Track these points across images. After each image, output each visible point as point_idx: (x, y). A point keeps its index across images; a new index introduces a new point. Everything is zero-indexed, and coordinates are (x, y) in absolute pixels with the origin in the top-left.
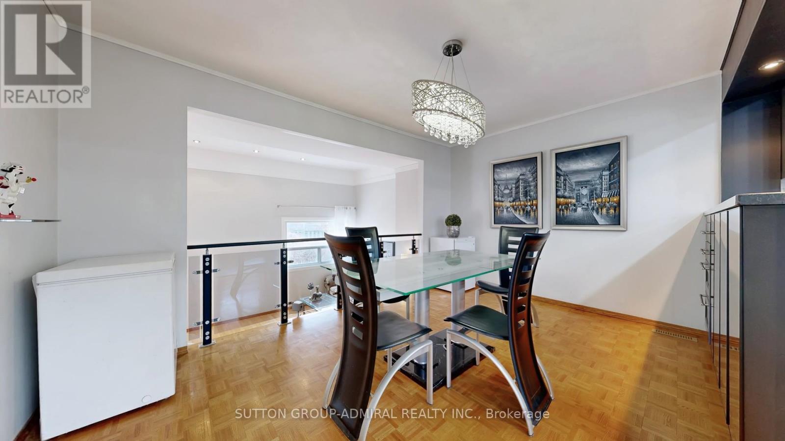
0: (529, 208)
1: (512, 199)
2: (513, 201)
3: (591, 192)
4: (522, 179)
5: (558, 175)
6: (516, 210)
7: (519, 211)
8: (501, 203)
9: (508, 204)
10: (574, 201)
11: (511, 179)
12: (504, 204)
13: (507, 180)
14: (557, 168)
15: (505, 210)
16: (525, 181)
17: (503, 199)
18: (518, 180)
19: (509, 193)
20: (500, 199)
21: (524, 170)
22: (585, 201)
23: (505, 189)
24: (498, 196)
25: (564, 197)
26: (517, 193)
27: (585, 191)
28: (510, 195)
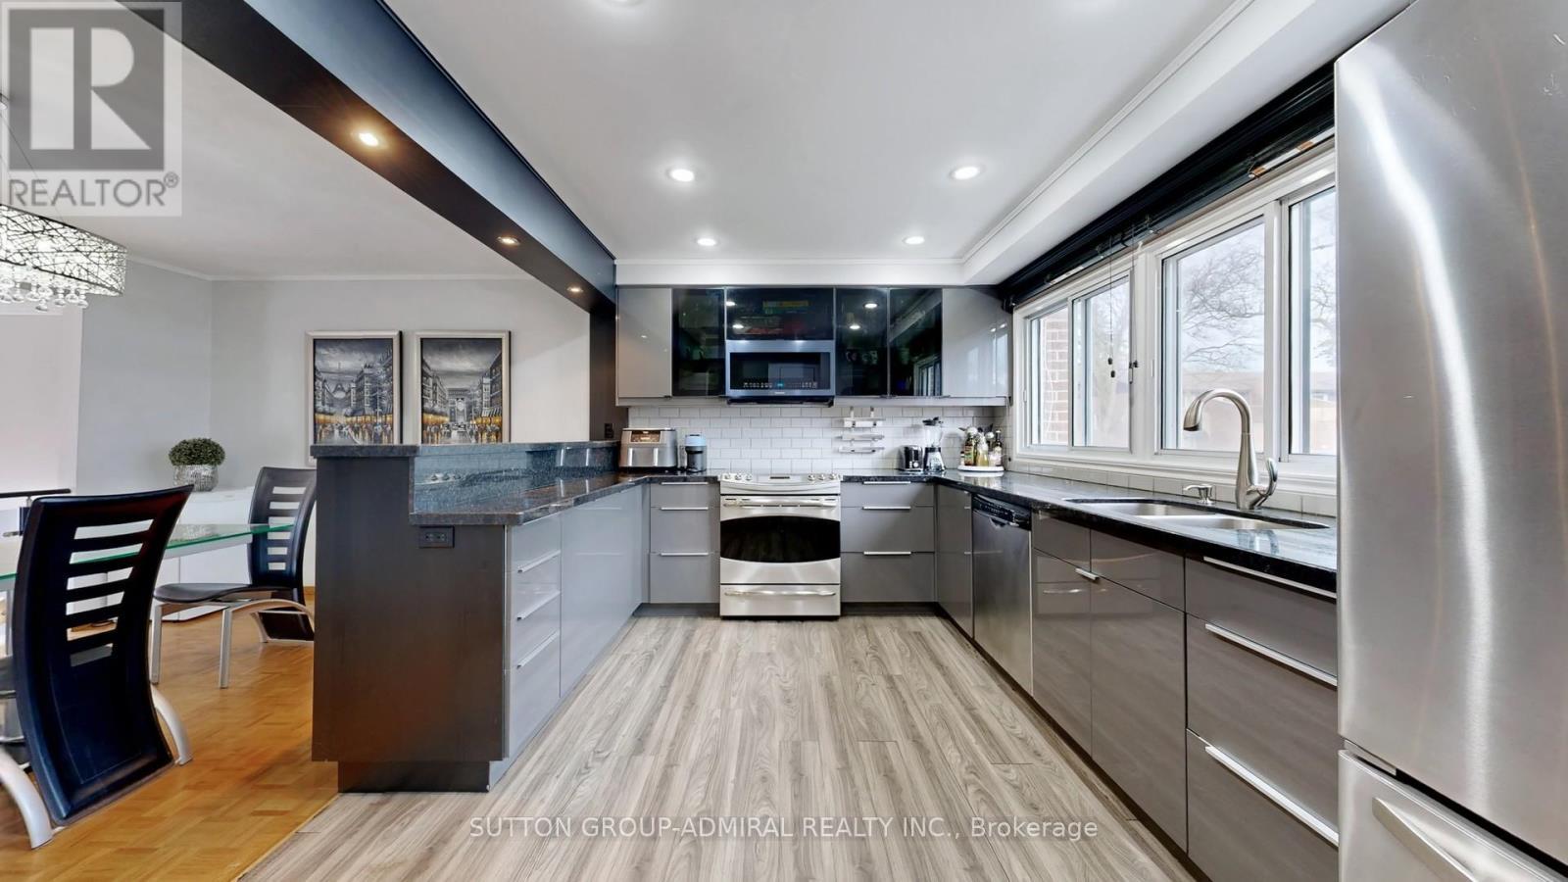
0: (379, 429)
1: (349, 411)
2: (352, 415)
3: (470, 407)
4: (368, 375)
5: (423, 374)
6: (356, 432)
7: (363, 433)
8: (328, 417)
9: (343, 420)
10: (447, 419)
11: (349, 373)
12: (333, 419)
13: (341, 373)
14: (423, 362)
15: (337, 432)
16: (374, 379)
17: (333, 410)
18: (361, 376)
19: (345, 399)
20: (327, 408)
21: (371, 358)
22: (461, 420)
23: (337, 389)
24: (323, 404)
25: (435, 413)
26: (360, 400)
27: (461, 406)
28: (346, 402)
